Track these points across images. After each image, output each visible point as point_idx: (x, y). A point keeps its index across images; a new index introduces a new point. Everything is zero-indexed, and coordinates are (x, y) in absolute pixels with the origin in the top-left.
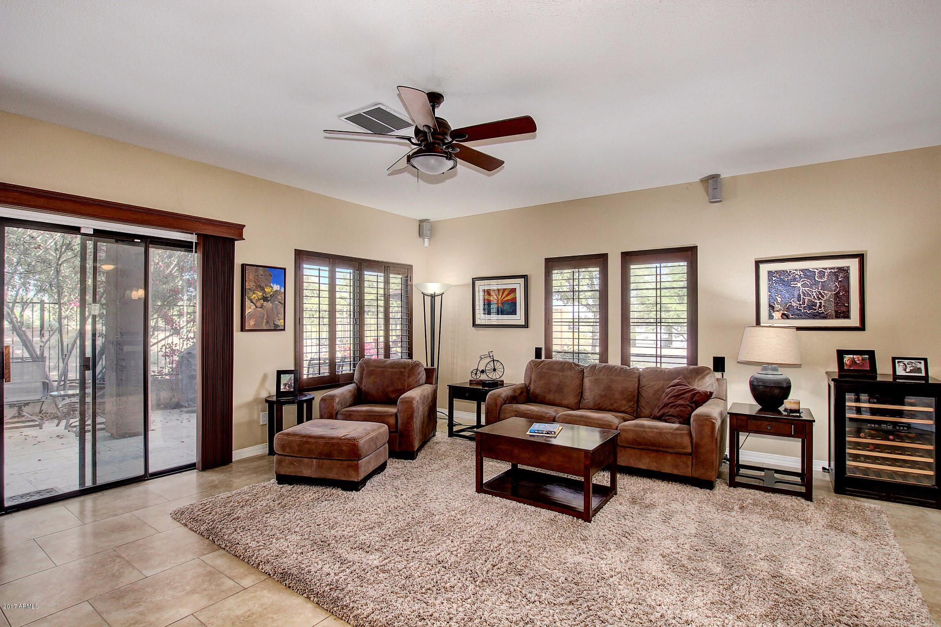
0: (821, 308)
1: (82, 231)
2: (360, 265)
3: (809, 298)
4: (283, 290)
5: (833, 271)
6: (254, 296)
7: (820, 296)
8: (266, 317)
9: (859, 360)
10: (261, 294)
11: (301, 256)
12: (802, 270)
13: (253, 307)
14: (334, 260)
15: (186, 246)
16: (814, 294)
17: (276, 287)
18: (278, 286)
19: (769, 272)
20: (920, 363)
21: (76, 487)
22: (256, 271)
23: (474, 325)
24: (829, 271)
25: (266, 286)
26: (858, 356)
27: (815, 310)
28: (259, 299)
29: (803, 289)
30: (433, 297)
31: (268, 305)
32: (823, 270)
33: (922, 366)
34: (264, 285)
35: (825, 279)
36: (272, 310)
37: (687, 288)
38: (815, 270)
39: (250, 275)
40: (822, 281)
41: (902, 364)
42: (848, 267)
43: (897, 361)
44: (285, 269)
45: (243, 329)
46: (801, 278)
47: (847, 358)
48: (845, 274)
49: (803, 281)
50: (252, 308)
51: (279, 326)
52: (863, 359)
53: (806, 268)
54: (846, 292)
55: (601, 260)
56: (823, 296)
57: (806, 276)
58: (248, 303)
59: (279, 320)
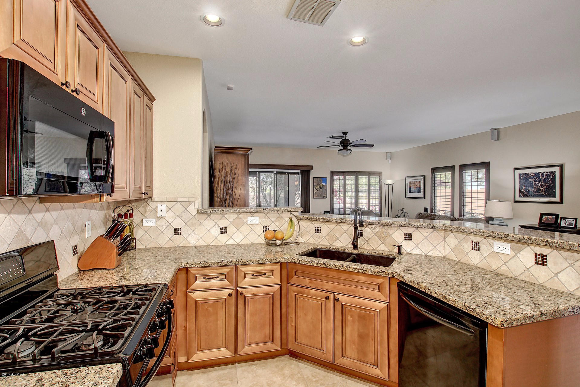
0: (542, 192)
1: (274, 172)
2: (357, 174)
3: (537, 187)
4: (326, 185)
5: (548, 173)
6: (317, 187)
7: (542, 186)
8: (320, 194)
9: (550, 218)
10: (319, 186)
11: (333, 173)
12: (534, 173)
13: (317, 191)
14: (345, 173)
15: (297, 174)
16: (539, 185)
17: (324, 184)
19: (520, 174)
20: (574, 220)
22: (317, 179)
23: (406, 197)
24: (546, 173)
25: (321, 184)
26: (550, 216)
27: (540, 193)
29: (535, 182)
30: (389, 185)
31: (321, 190)
32: (544, 173)
33: (574, 222)
35: (545, 178)
36: (323, 192)
37: (485, 181)
38: (540, 173)
39: (315, 181)
40: (543, 178)
41: (564, 221)
42: (555, 171)
43: (562, 219)
44: (327, 178)
45: (314, 198)
46: (534, 177)
47: (544, 218)
48: (553, 175)
49: (534, 179)
51: (325, 197)
52: (552, 218)
53: (536, 172)
54: (554, 184)
55: (451, 168)
56: (543, 186)
57: (536, 176)
58: (315, 189)
59: (325, 195)
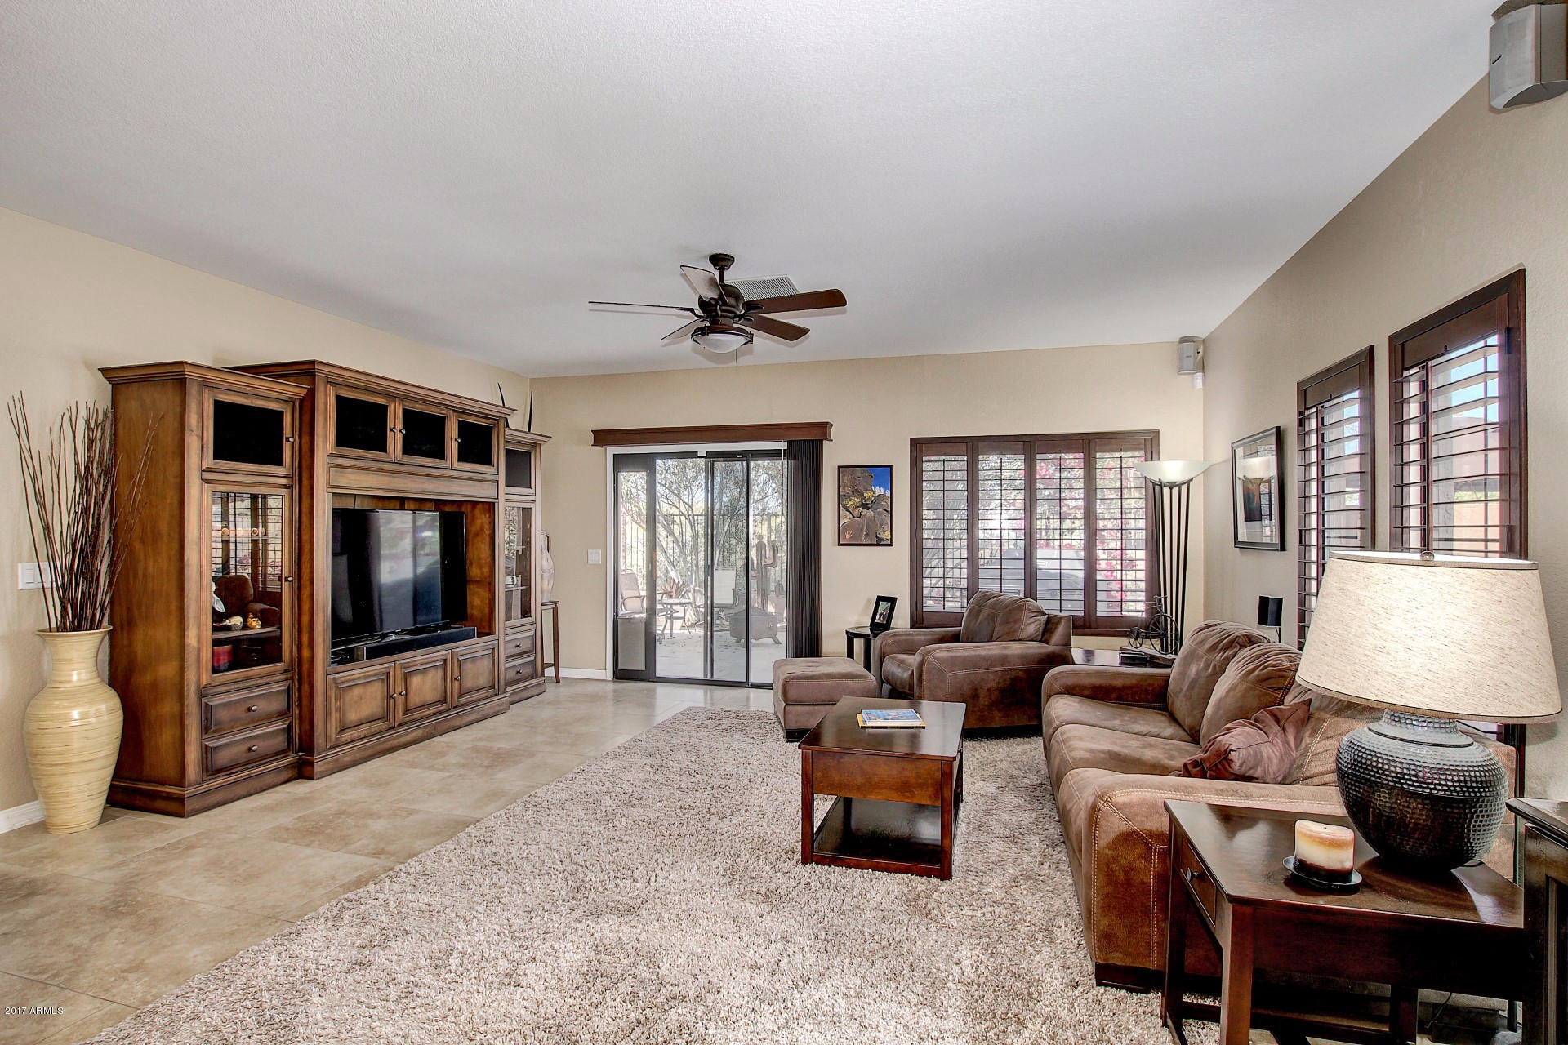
1: (700, 455)
2: (1028, 445)
4: (888, 493)
6: (850, 503)
8: (865, 528)
10: (859, 500)
11: (921, 446)
13: (850, 516)
14: (972, 447)
15: (774, 454)
17: (879, 491)
18: (882, 489)
21: (701, 676)
22: (853, 473)
23: (1236, 541)
25: (866, 489)
28: (857, 507)
30: (1171, 486)
31: (869, 513)
34: (862, 489)
36: (874, 520)
39: (845, 479)
44: (891, 467)
50: (848, 517)
59: (884, 532)
